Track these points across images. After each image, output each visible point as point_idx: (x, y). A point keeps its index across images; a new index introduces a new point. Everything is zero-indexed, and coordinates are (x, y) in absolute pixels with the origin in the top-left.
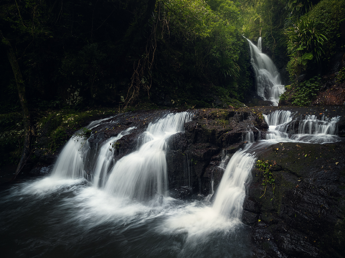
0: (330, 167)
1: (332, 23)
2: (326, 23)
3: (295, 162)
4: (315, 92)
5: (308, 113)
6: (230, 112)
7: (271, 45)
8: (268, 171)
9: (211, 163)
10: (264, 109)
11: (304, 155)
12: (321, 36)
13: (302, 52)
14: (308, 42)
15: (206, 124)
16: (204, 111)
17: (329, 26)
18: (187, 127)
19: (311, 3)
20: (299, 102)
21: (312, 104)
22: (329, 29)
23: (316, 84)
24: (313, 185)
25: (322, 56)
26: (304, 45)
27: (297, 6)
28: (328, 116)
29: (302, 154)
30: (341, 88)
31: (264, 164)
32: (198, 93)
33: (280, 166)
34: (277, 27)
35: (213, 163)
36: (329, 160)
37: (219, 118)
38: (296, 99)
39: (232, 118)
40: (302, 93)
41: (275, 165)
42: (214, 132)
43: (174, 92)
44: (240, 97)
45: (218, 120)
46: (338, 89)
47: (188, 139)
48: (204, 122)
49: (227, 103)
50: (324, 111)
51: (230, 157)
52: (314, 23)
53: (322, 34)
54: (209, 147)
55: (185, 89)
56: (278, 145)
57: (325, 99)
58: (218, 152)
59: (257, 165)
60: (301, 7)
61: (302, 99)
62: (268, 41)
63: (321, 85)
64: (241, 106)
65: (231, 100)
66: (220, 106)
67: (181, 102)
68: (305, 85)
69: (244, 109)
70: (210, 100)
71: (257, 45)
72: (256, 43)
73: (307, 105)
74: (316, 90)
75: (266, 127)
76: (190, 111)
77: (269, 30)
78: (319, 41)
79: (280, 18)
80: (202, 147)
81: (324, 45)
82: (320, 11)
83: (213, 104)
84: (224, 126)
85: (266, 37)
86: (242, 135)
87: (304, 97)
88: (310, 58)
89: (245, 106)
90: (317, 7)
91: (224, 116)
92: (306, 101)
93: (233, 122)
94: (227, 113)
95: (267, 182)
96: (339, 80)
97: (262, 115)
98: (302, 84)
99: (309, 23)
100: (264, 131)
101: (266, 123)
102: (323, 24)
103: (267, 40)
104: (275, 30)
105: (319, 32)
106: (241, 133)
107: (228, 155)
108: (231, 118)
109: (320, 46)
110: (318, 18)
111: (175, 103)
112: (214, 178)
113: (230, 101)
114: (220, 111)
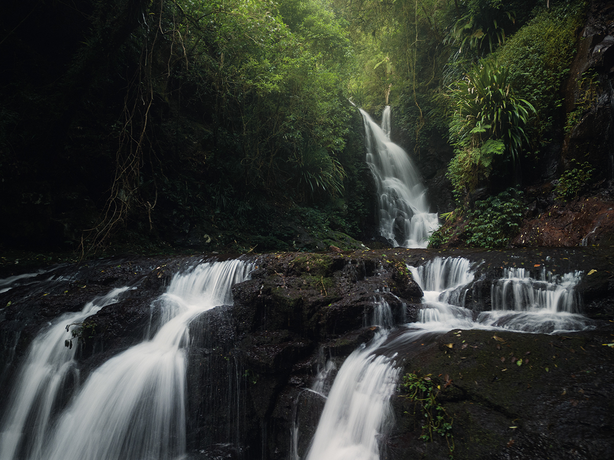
0: (581, 391)
1: (545, 76)
2: (533, 74)
3: (495, 379)
4: (514, 219)
5: (507, 263)
6: (335, 260)
7: (410, 125)
8: (433, 403)
9: (292, 380)
10: (408, 255)
11: (516, 361)
12: (524, 105)
13: (483, 138)
14: (495, 116)
15: (283, 287)
16: (277, 259)
17: (539, 81)
18: (239, 294)
19: (501, 30)
20: (482, 241)
21: (512, 245)
22: (539, 89)
23: (514, 204)
24: (549, 440)
25: (523, 147)
26: (487, 122)
27: (472, 37)
28: (554, 270)
29: (511, 359)
30: (570, 212)
31: (423, 382)
32: (262, 221)
33: (461, 388)
34: (426, 83)
35: (298, 380)
36: (577, 374)
37: (310, 271)
38: (475, 234)
39: (339, 272)
40: (486, 221)
41: (448, 386)
42: (300, 302)
43: (212, 218)
44: (353, 229)
45: (310, 277)
46: (565, 214)
47: (241, 320)
48: (277, 281)
49: (325, 240)
50: (543, 260)
51: (339, 366)
52: (507, 74)
53: (524, 99)
54: (287, 340)
55: (234, 213)
56: (451, 335)
57: (539, 234)
58: (309, 352)
59: (406, 385)
60: (481, 39)
61: (488, 233)
62: (404, 114)
63: (525, 206)
64: (355, 248)
65: (334, 234)
66: (310, 247)
67: (225, 239)
68: (490, 206)
69: (364, 253)
70: (288, 234)
71: (381, 122)
72: (378, 119)
73: (501, 246)
74: (516, 216)
75: (415, 295)
76: (247, 257)
77: (407, 90)
78: (519, 114)
79: (433, 64)
80: (272, 340)
81: (527, 123)
82: (521, 49)
83: (294, 242)
84: (324, 291)
85: (401, 105)
86: (364, 311)
87: (491, 229)
88: (499, 150)
89: (364, 248)
90: (515, 41)
91: (323, 268)
92: (498, 238)
93: (343, 281)
94: (329, 262)
95: (432, 431)
96: (561, 195)
97: (406, 267)
98: (484, 203)
99: (499, 72)
100: (413, 302)
101: (416, 284)
102: (527, 77)
103: (403, 112)
104: (421, 91)
105: (518, 94)
106: (362, 307)
107: (333, 361)
108: (336, 275)
109: (519, 126)
110: (517, 63)
111: (212, 241)
112: (298, 419)
113: (332, 237)
114: (314, 258)
